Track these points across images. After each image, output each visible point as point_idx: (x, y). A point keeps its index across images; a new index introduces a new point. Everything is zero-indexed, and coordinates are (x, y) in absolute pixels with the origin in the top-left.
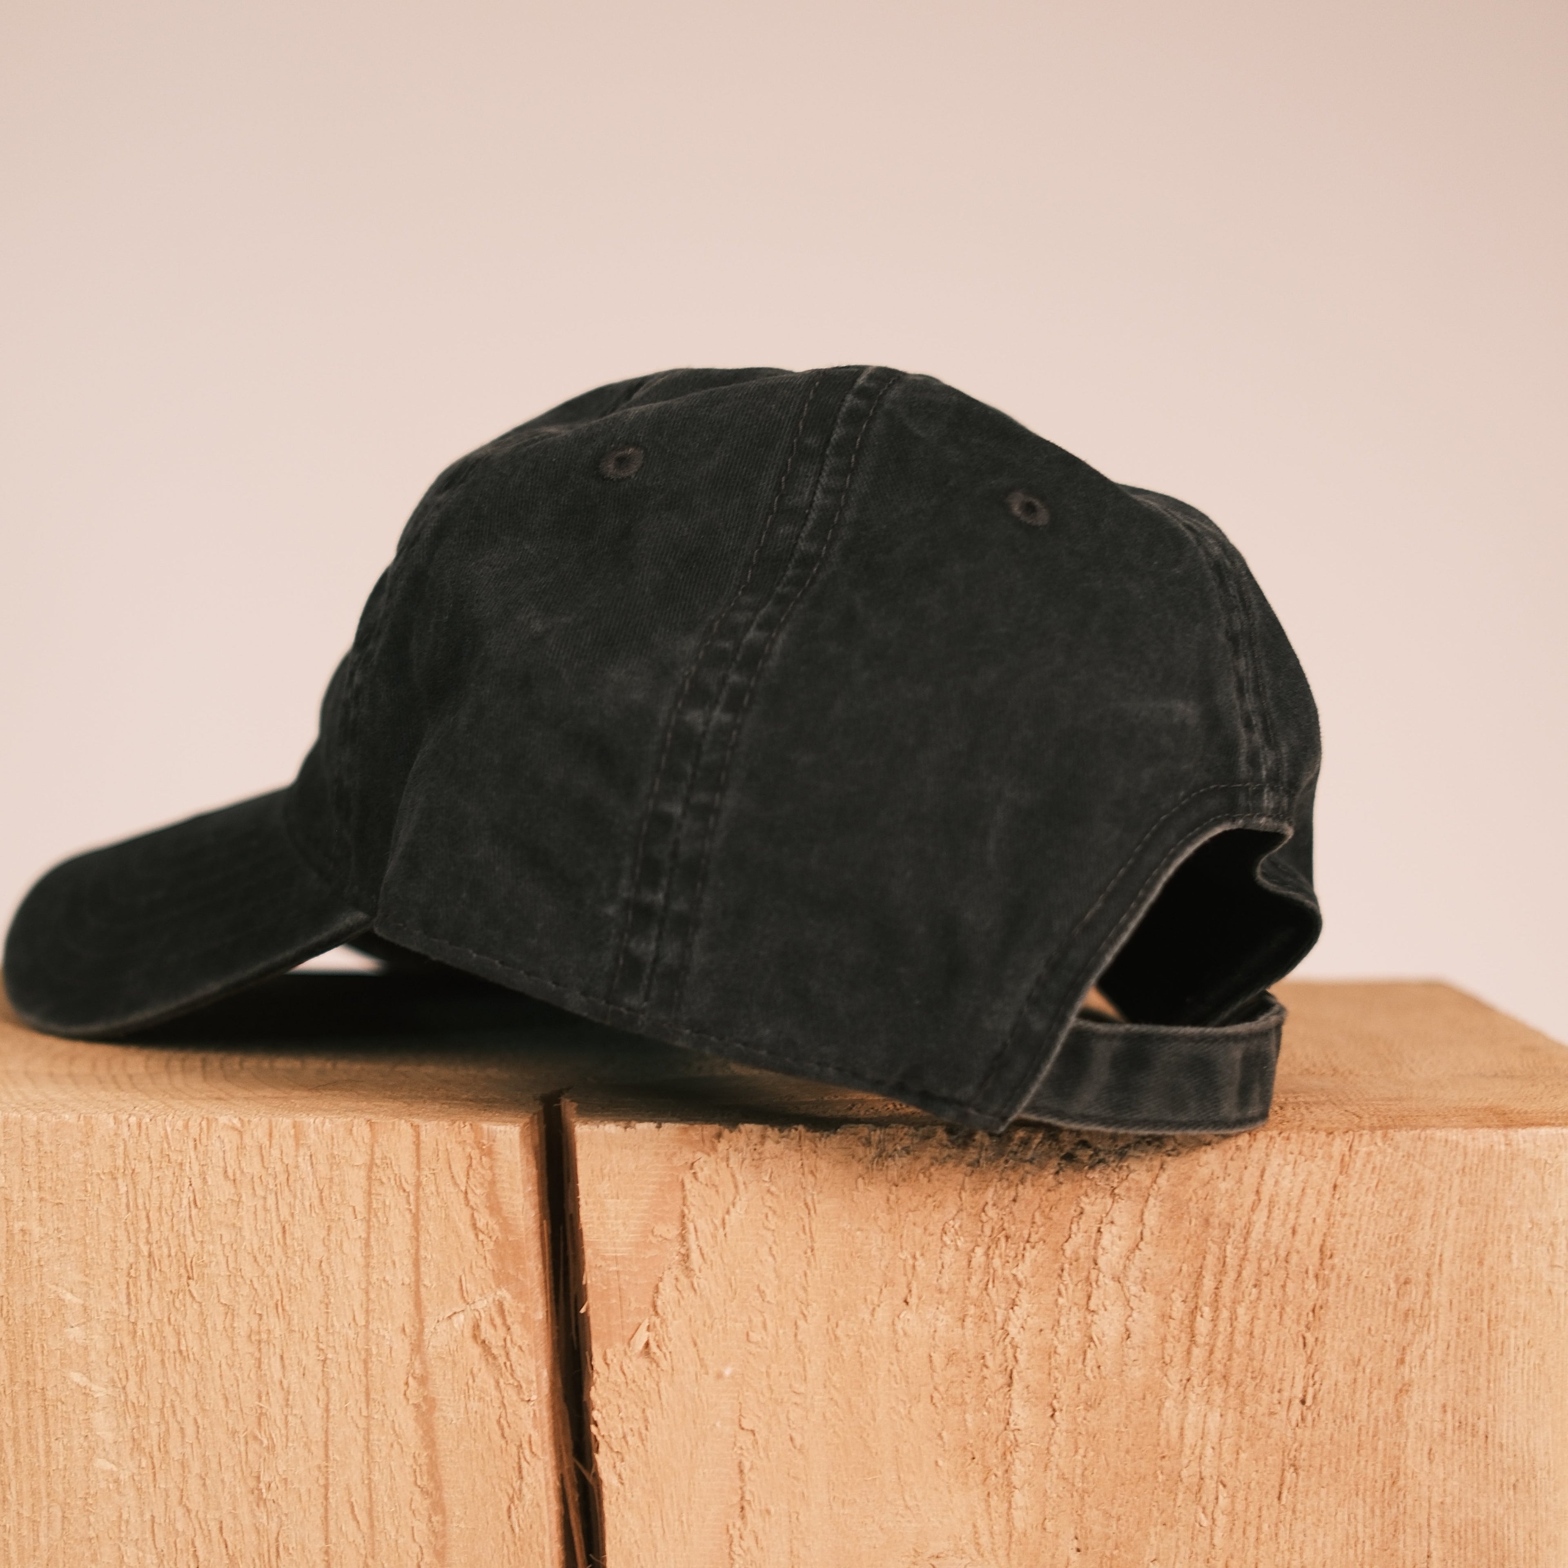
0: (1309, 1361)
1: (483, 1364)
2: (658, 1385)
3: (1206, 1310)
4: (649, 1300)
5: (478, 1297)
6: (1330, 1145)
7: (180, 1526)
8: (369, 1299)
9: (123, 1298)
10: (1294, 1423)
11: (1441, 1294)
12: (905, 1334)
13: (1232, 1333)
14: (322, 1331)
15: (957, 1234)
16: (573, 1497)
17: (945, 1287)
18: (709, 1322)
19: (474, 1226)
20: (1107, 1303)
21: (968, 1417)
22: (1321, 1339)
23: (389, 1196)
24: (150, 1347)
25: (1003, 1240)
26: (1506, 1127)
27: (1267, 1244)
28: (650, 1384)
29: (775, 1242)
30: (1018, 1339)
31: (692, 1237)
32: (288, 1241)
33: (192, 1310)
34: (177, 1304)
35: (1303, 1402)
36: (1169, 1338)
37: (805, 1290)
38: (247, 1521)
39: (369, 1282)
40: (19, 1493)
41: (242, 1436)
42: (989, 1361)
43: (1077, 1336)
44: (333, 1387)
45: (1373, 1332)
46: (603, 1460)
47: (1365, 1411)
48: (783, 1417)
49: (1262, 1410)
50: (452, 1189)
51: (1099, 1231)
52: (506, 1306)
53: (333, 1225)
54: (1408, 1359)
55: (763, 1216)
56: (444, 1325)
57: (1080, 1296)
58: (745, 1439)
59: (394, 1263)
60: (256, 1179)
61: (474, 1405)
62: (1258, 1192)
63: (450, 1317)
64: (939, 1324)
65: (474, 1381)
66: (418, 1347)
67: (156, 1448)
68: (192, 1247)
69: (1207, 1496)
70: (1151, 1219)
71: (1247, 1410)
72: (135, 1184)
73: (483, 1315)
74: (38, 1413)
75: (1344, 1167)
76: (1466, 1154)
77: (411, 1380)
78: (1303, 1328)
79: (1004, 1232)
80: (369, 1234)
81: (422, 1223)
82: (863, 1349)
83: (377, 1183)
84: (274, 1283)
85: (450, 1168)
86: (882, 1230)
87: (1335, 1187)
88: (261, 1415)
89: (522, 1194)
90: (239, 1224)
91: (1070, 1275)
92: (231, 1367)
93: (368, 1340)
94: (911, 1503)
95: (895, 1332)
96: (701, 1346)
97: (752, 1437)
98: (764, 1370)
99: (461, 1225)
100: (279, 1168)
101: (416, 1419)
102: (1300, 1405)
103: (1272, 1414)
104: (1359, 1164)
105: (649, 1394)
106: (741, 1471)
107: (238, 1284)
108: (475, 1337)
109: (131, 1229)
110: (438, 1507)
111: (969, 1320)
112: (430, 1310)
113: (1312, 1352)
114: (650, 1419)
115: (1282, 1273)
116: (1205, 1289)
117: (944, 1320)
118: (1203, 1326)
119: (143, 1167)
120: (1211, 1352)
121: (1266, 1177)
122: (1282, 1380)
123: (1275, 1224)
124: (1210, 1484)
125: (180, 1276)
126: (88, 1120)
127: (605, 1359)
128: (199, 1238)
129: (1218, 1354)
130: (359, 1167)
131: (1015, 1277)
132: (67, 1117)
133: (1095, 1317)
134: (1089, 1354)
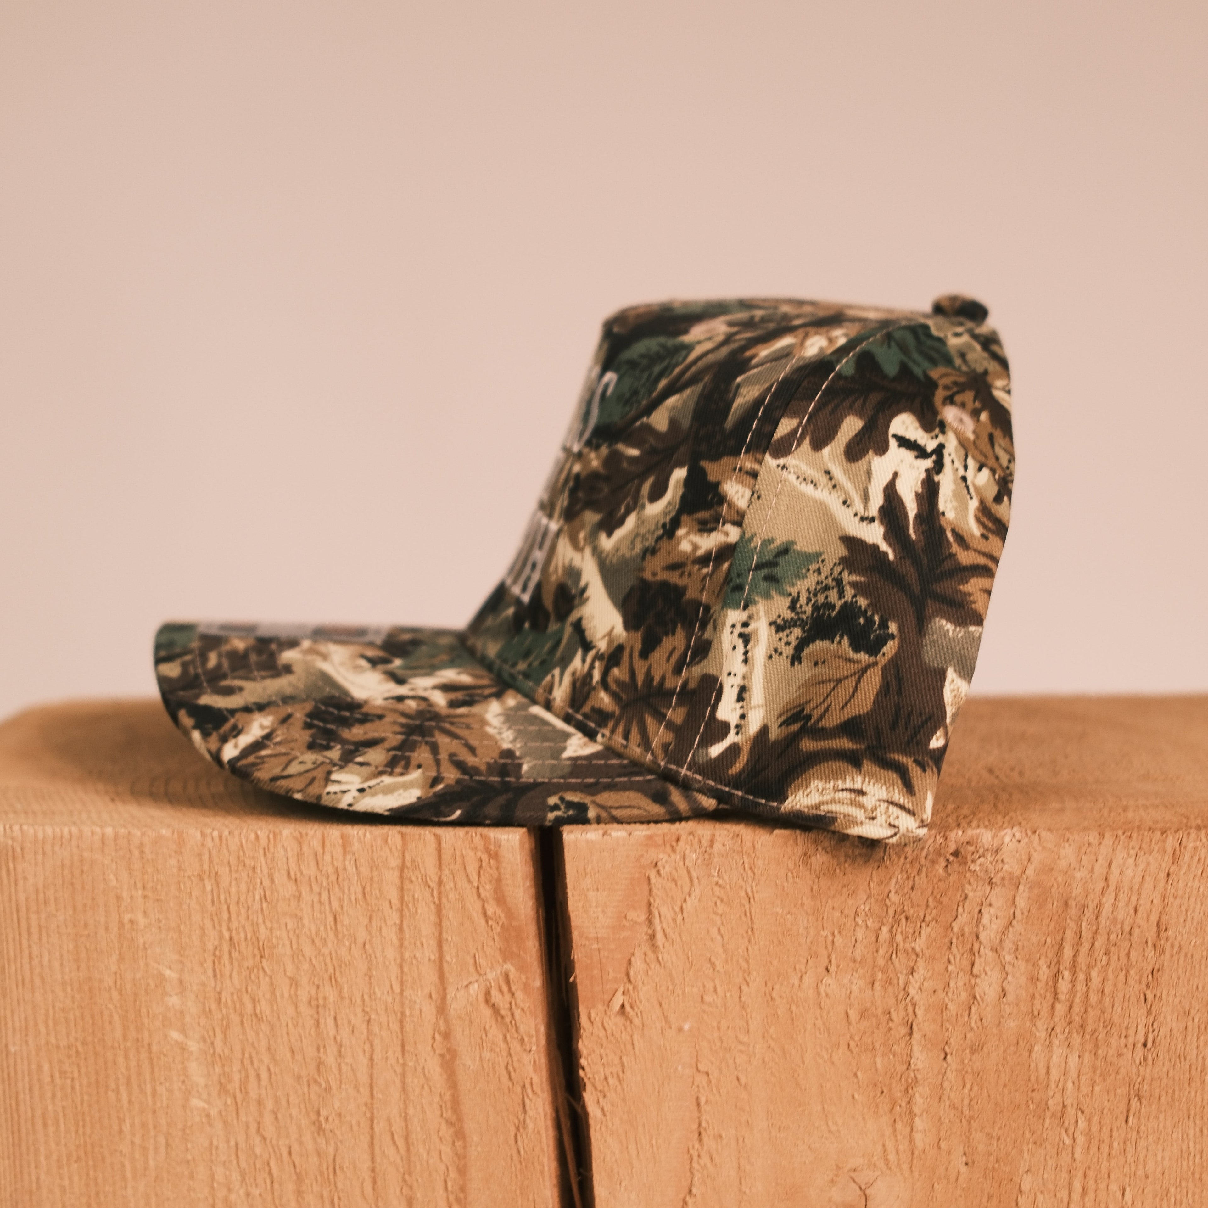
0: (1149, 1012)
1: (494, 1022)
2: (631, 1037)
3: (1066, 974)
4: (624, 970)
5: (488, 970)
6: (1165, 841)
7: (258, 1150)
8: (402, 972)
9: (210, 973)
10: (1137, 1062)
12: (827, 995)
13: (1087, 991)
14: (366, 997)
15: (867, 915)
16: (566, 1124)
17: (858, 958)
18: (671, 987)
19: (485, 914)
20: (987, 969)
21: (878, 1060)
22: (1158, 995)
23: (418, 891)
24: (231, 1011)
25: (903, 921)
27: (1114, 921)
28: (625, 1037)
29: (722, 923)
30: (916, 998)
31: (657, 921)
32: (339, 927)
33: (265, 981)
34: (253, 977)
35: (1145, 1045)
36: (1037, 995)
37: (747, 961)
38: (310, 1146)
39: (402, 959)
40: (132, 1125)
41: (305, 1080)
42: (894, 1015)
43: (964, 995)
44: (376, 1042)
45: (1200, 989)
46: (589, 1097)
47: (1195, 1052)
48: (731, 1062)
49: (1111, 1052)
50: (466, 885)
51: (980, 911)
52: (511, 977)
53: (374, 914)
55: (713, 904)
56: (462, 993)
57: (966, 964)
58: (701, 1080)
59: (422, 944)
60: (313, 879)
61: (487, 1055)
62: (1106, 879)
63: (467, 986)
64: (854, 988)
65: (486, 1035)
66: (442, 1010)
67: (238, 1090)
68: (263, 933)
69: (1069, 1120)
70: (1021, 902)
71: (1100, 1052)
72: (218, 884)
73: (493, 984)
74: (146, 1064)
75: (1175, 859)
77: (437, 1036)
78: (1144, 986)
79: (904, 915)
80: (402, 922)
81: (444, 912)
82: (794, 1007)
83: (407, 882)
84: (328, 960)
85: (465, 868)
86: (807, 913)
87: (1168, 875)
88: (319, 1064)
89: (522, 889)
90: (299, 914)
91: (957, 947)
92: (296, 1026)
93: (402, 1004)
94: (833, 1128)
95: (819, 993)
96: (665, 1006)
97: (706, 1078)
98: (715, 1024)
99: (474, 914)
100: (331, 870)
101: (442, 1066)
102: (1142, 1048)
103: (1119, 1055)
104: (1187, 857)
105: (625, 1045)
106: (698, 1105)
107: (300, 961)
108: (487, 1001)
109: (215, 919)
110: (460, 1134)
111: (877, 984)
112: (451, 980)
113: (1151, 1006)
114: (626, 1064)
115: (1127, 944)
116: (1065, 957)
117: (858, 984)
118: (1064, 986)
119: (224, 871)
120: (1071, 1007)
121: (1113, 867)
122: (1127, 1028)
123: (1121, 905)
124: (1071, 1111)
125: (254, 956)
126: (180, 834)
127: (589, 1017)
128: (269, 925)
129: (1076, 1008)
130: (393, 869)
131: (913, 949)
132: (164, 832)
133: (978, 980)
134: (974, 1009)
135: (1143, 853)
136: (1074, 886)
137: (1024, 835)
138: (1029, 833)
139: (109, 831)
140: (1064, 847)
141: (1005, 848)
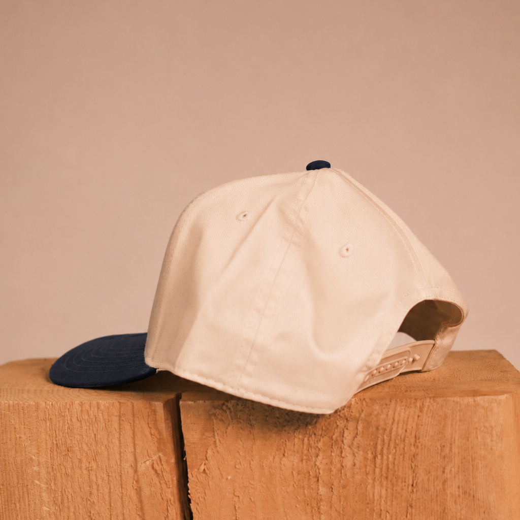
0: (414, 472)
1: (155, 476)
2: (208, 482)
3: (379, 456)
4: (204, 455)
5: (153, 456)
6: (416, 403)
8: (121, 457)
9: (49, 457)
10: (410, 493)
11: (455, 450)
12: (284, 465)
13: (388, 463)
14: (107, 466)
15: (299, 433)
17: (296, 450)
18: (223, 462)
19: (151, 433)
20: (347, 455)
21: (305, 491)
22: (417, 465)
23: (126, 425)
24: (57, 472)
25: (313, 435)
26: (474, 396)
27: (397, 435)
28: (206, 482)
29: (242, 437)
30: (320, 466)
31: (216, 436)
32: (97, 439)
33: (69, 461)
34: (65, 459)
35: (413, 485)
36: (368, 466)
37: (252, 452)
41: (85, 499)
42: (311, 474)
43: (338, 466)
44: (112, 484)
46: (192, 506)
47: (433, 488)
48: (247, 492)
49: (399, 488)
50: (143, 422)
51: (343, 432)
52: (161, 458)
53: (110, 434)
54: (446, 471)
55: (238, 429)
56: (143, 465)
57: (338, 453)
58: (236, 499)
59: (127, 445)
60: (86, 420)
61: (153, 489)
62: (393, 419)
63: (144, 462)
64: (295, 462)
65: (153, 482)
66: (136, 471)
67: (60, 504)
68: (69, 442)
69: (383, 516)
70: (360, 428)
71: (395, 488)
72: (51, 423)
73: (155, 461)
74: (26, 493)
75: (421, 411)
76: (460, 405)
77: (134, 482)
78: (411, 462)
80: (120, 436)
81: (135, 433)
82: (271, 470)
83: (122, 421)
84: (93, 452)
85: (143, 416)
86: (275, 433)
87: (418, 416)
88: (90, 493)
90: (82, 434)
91: (335, 446)
92: (81, 478)
93: (121, 469)
95: (281, 464)
96: (221, 469)
97: (239, 498)
98: (240, 477)
99: (147, 433)
101: (136, 493)
102: (412, 487)
103: (402, 489)
104: (426, 409)
105: (206, 485)
106: (236, 510)
107: (82, 453)
108: (153, 468)
109: (51, 436)
111: (304, 461)
112: (139, 460)
113: (414, 469)
114: (206, 493)
115: (402, 446)
116: (378, 449)
118: (378, 461)
119: (53, 417)
120: (381, 470)
121: (396, 413)
122: (405, 478)
123: (399, 429)
124: (384, 512)
125: (65, 450)
126: (38, 403)
127: (192, 474)
128: (71, 438)
129: (384, 470)
130: (116, 416)
131: (317, 447)
132: (31, 403)
133: (344, 459)
134: (343, 471)
135: (407, 408)
136: (380, 421)
137: (360, 401)
138: (362, 400)
139: (11, 402)
140: (376, 406)
141: (352, 406)
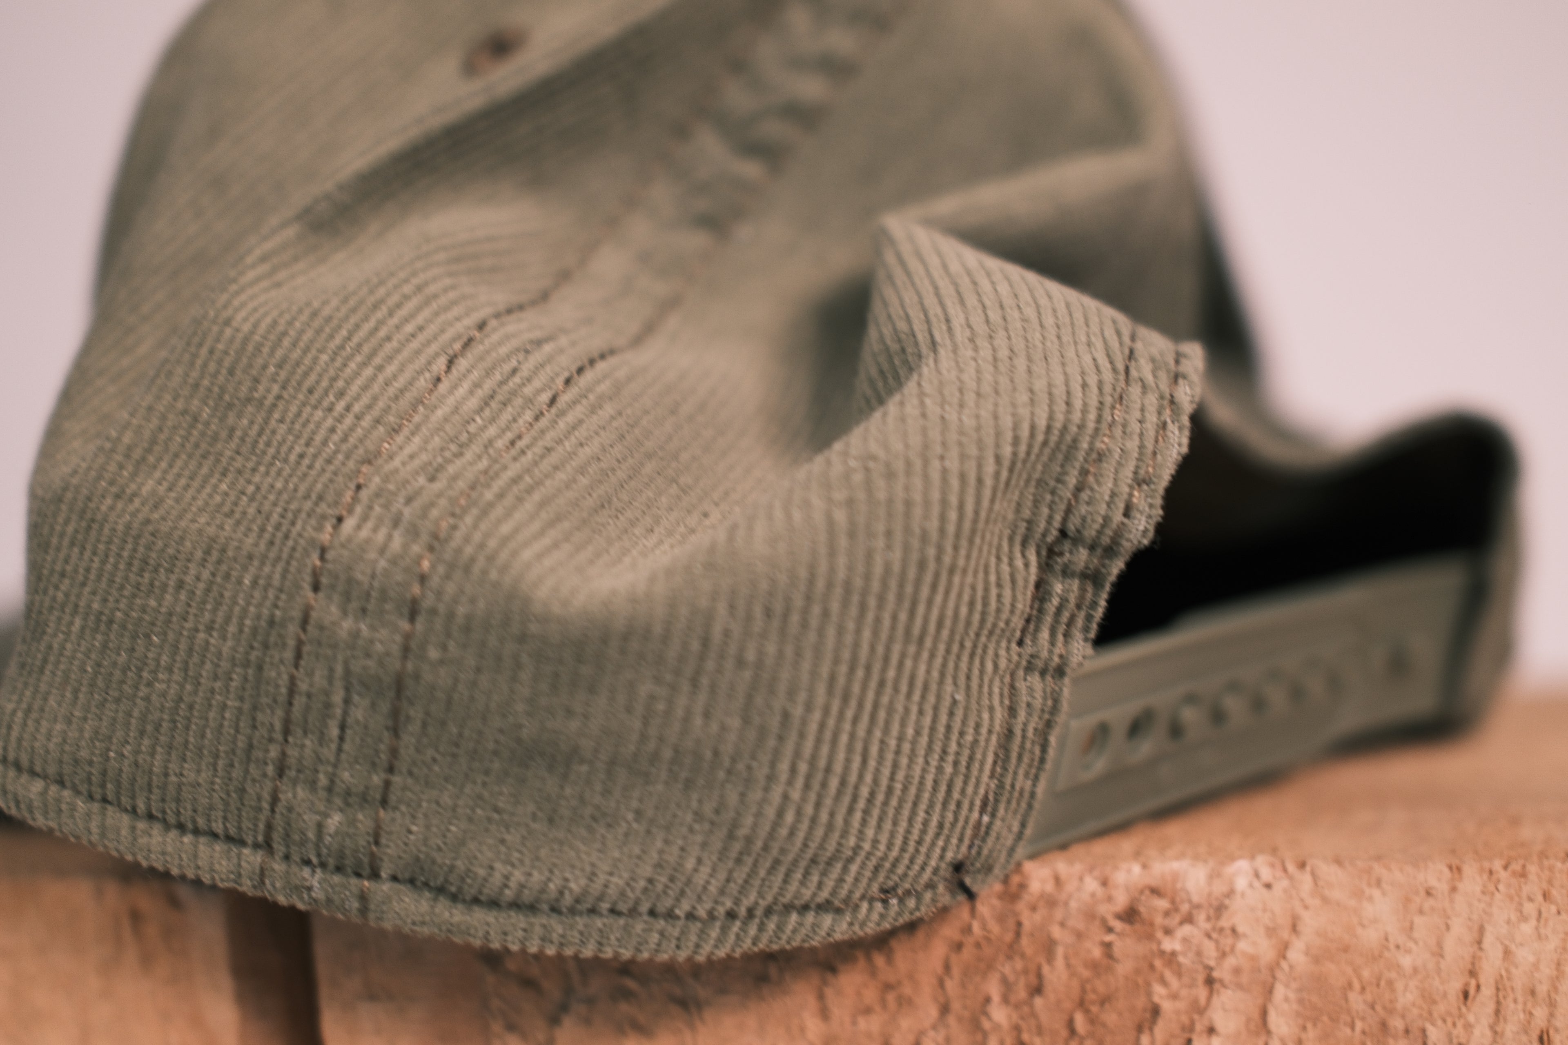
62: (1472, 971)
70: (1280, 1024)
121: (1486, 942)
135: (1553, 909)
136: (1399, 986)
137: (1279, 873)
138: (1291, 868)
140: (1370, 899)
141: (1236, 904)
